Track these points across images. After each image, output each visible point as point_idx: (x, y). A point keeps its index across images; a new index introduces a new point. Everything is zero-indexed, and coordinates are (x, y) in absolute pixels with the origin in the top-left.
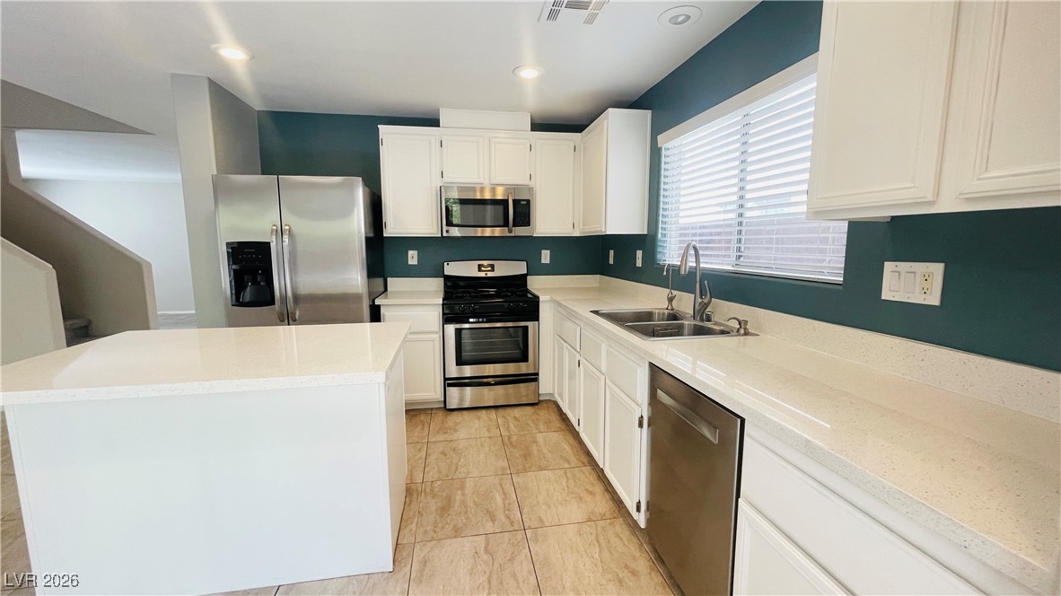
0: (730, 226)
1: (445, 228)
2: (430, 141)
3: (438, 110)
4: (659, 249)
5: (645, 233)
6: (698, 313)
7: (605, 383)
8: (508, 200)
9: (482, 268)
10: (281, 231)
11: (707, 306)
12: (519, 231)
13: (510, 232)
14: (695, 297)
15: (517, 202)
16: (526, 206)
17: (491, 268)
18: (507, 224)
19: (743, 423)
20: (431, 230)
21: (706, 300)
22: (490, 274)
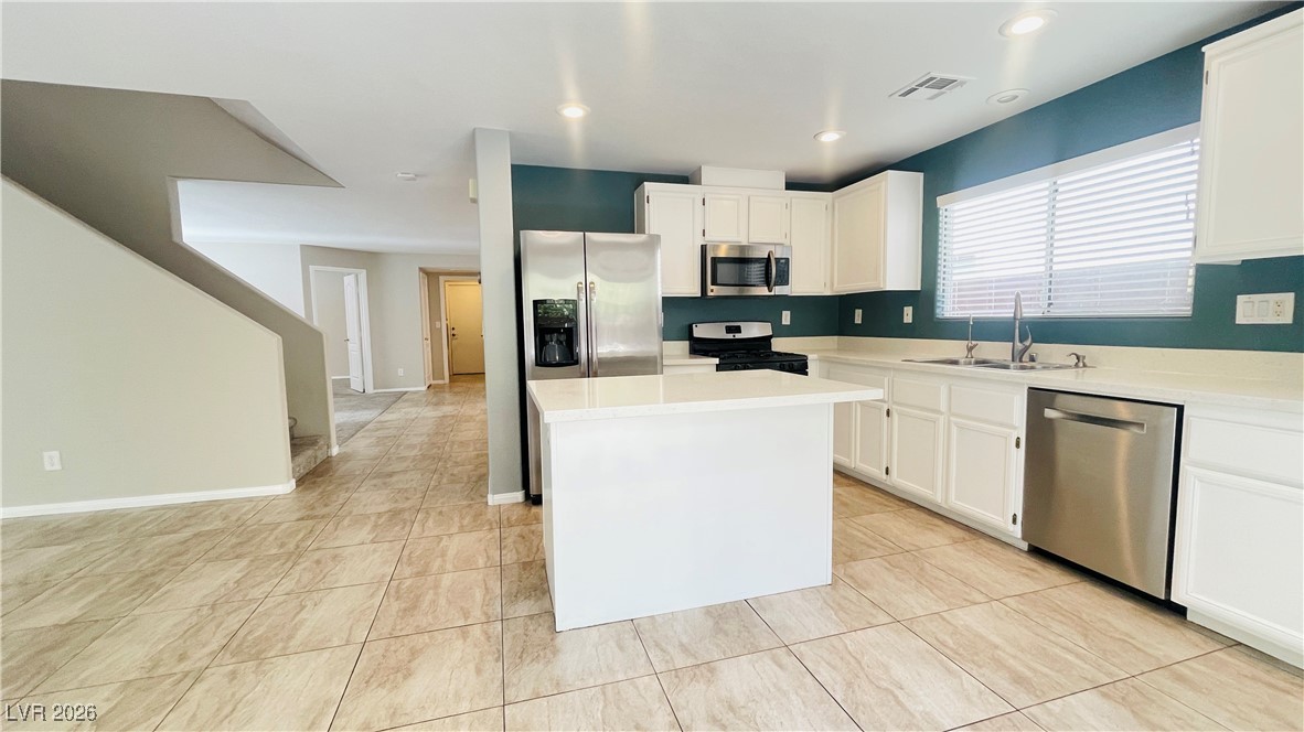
0: (1041, 278)
1: (710, 287)
2: (694, 200)
3: (700, 168)
4: (938, 304)
5: (919, 289)
6: (1017, 356)
7: (949, 421)
8: (769, 259)
9: (729, 330)
10: (587, 288)
11: (1027, 348)
12: (778, 290)
13: (770, 291)
14: (1013, 340)
15: (777, 260)
16: (784, 265)
17: (738, 330)
18: (768, 283)
19: (1180, 409)
20: (691, 289)
21: (1027, 343)
22: (738, 336)
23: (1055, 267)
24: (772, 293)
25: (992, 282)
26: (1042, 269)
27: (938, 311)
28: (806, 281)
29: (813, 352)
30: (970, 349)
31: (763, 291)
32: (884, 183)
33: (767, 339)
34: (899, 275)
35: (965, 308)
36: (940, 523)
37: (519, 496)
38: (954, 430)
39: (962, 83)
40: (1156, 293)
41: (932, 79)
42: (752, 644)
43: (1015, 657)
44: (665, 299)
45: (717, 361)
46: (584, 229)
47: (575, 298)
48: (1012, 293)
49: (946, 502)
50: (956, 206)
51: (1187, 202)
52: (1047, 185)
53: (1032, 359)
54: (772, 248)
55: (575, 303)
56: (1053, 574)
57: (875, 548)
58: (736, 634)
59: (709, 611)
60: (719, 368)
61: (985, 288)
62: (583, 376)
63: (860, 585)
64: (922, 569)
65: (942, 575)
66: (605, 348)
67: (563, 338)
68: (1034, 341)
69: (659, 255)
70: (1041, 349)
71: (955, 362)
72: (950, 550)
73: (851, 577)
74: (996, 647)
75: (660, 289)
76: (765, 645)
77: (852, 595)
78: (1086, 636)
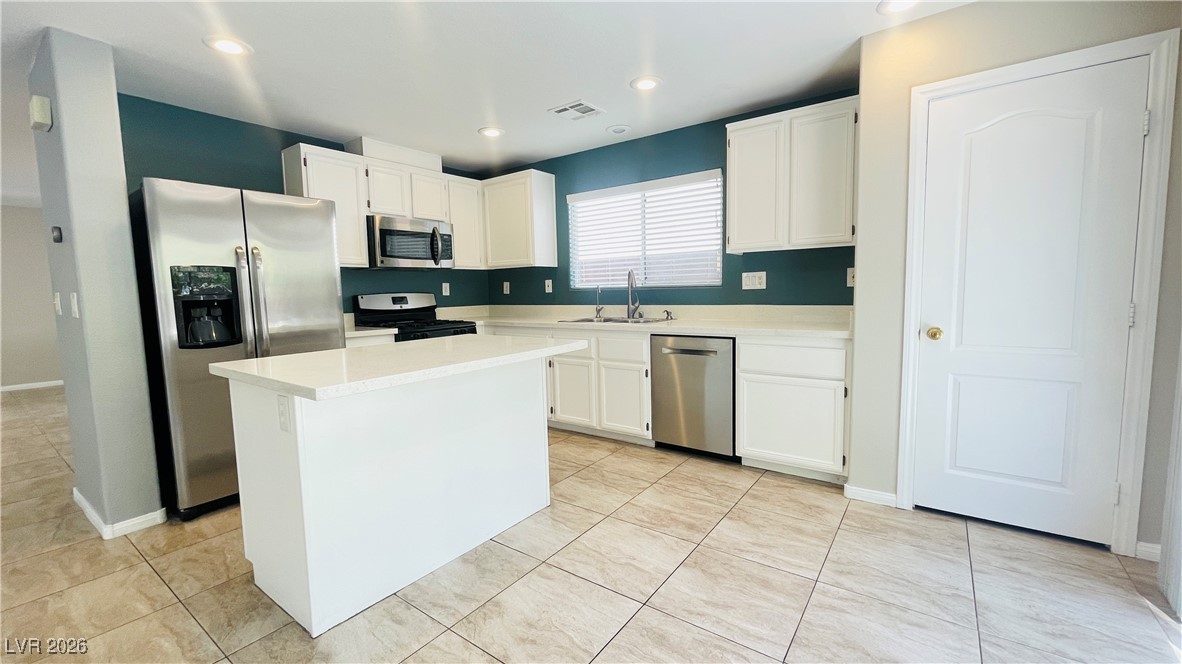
1: (380, 258)
2: (357, 169)
3: (360, 137)
4: (572, 278)
5: (557, 266)
6: (631, 314)
7: (599, 364)
8: (433, 235)
9: (395, 301)
10: (250, 256)
11: (637, 308)
12: (445, 264)
13: (437, 263)
14: (628, 304)
15: (442, 236)
16: (448, 240)
17: (403, 300)
18: (434, 257)
19: (734, 339)
20: (361, 260)
21: (637, 305)
22: (405, 307)
23: (647, 253)
24: (439, 266)
25: (607, 262)
26: (640, 253)
27: (572, 283)
28: (468, 256)
29: (480, 318)
30: (598, 311)
31: (430, 264)
32: (529, 179)
33: (431, 310)
34: (543, 256)
35: (590, 281)
36: (597, 441)
37: (158, 516)
38: (603, 370)
39: (598, 113)
40: (703, 271)
41: (580, 105)
42: (517, 570)
43: (681, 514)
44: (343, 270)
45: (395, 331)
46: (242, 186)
47: (232, 264)
48: (625, 270)
49: (600, 425)
50: (579, 204)
51: (716, 216)
52: (639, 195)
53: (641, 316)
54: (436, 225)
55: (232, 272)
56: (675, 459)
57: (564, 470)
58: (500, 568)
59: (465, 559)
60: (398, 338)
61: (605, 266)
62: (248, 356)
63: (570, 500)
64: (603, 476)
65: (617, 477)
66: (274, 324)
67: (218, 312)
68: (640, 304)
69: (334, 224)
70: (644, 309)
71: (592, 321)
72: (612, 458)
73: (561, 496)
74: (670, 512)
75: (337, 259)
76: (528, 567)
77: (569, 508)
78: (706, 489)
